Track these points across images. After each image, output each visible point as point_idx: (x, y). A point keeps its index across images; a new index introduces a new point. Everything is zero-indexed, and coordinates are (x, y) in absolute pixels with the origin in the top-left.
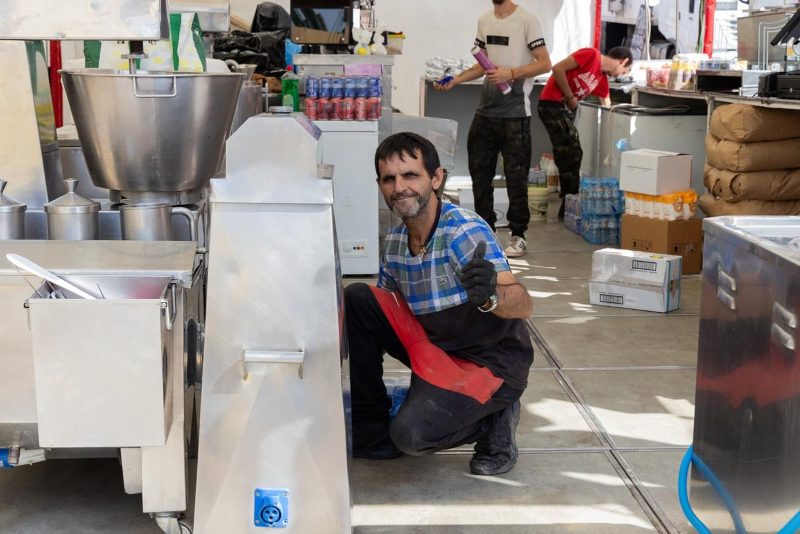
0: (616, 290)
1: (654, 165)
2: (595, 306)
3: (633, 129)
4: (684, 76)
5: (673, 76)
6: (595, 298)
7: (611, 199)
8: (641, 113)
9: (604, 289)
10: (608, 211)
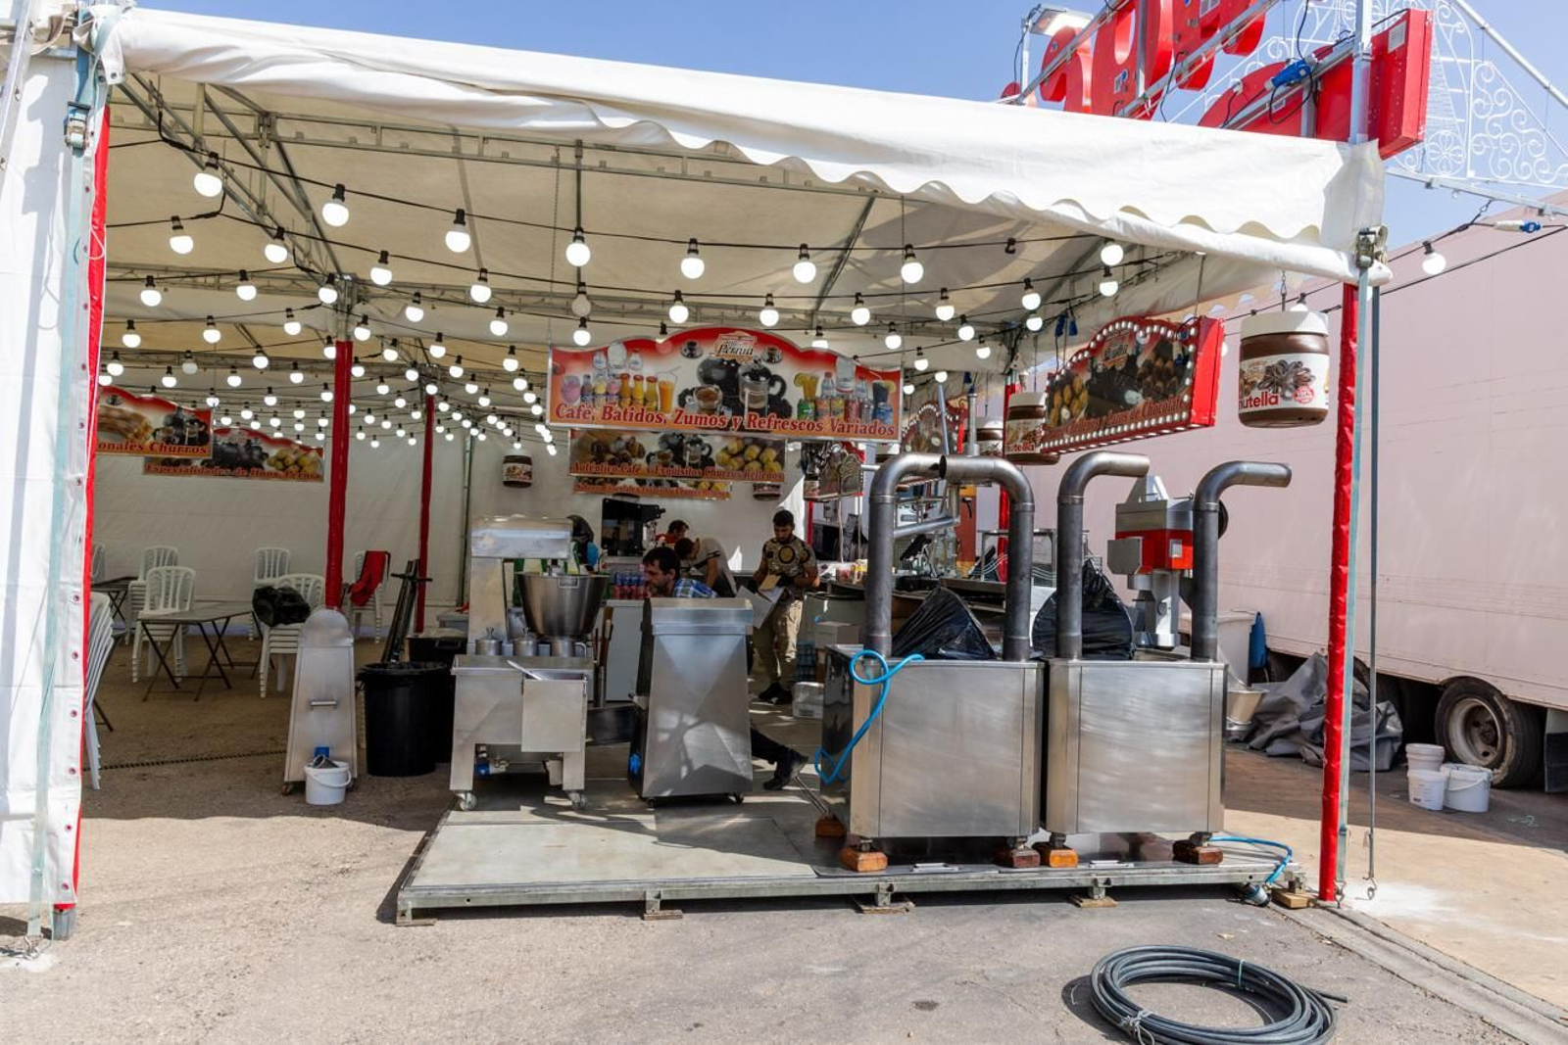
0: (809, 707)
1: (836, 631)
2: (795, 718)
3: (826, 608)
4: (859, 574)
5: (852, 573)
6: (796, 713)
7: (811, 655)
8: (831, 598)
9: (801, 707)
10: (809, 663)
